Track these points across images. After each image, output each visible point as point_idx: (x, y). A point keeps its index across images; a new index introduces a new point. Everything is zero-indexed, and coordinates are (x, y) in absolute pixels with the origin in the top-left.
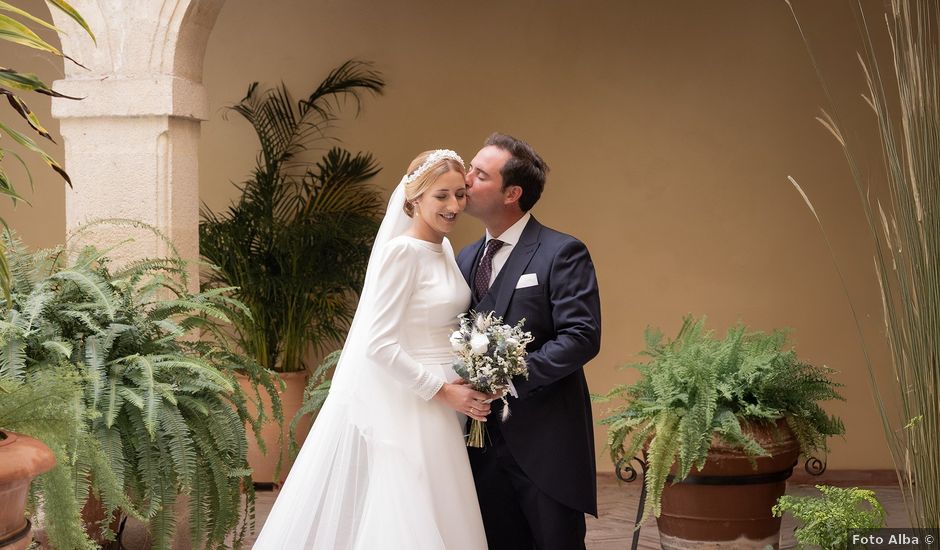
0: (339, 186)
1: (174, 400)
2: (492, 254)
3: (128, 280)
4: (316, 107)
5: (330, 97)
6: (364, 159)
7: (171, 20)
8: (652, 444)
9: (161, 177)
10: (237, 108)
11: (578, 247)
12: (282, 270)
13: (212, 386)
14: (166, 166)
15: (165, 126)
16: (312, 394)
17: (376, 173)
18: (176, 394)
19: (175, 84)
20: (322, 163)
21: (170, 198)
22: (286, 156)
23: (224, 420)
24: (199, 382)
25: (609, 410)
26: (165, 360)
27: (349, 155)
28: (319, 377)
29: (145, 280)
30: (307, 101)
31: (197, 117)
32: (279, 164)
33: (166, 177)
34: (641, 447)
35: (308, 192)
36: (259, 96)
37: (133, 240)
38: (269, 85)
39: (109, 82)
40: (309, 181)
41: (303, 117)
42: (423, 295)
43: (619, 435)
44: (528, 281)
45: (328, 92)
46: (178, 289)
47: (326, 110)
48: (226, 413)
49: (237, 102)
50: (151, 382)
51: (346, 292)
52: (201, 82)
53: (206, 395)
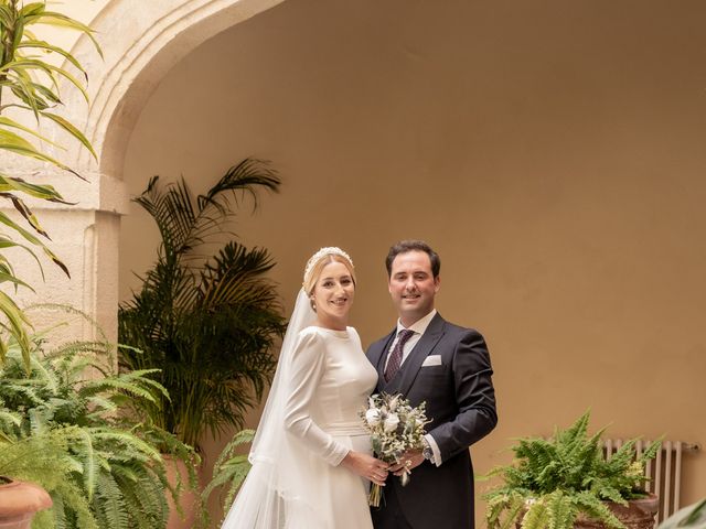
0: (236, 279)
1: (108, 468)
2: (403, 342)
3: (62, 359)
4: (214, 202)
5: (228, 193)
6: (259, 254)
7: (99, 121)
8: (525, 517)
9: (88, 267)
10: (138, 200)
11: (475, 338)
12: (182, 357)
13: (139, 456)
14: (92, 257)
15: (92, 220)
16: (222, 468)
17: (270, 267)
18: (111, 462)
19: (102, 181)
20: (219, 256)
21: (95, 287)
22: (185, 248)
23: (149, 487)
24: (126, 453)
25: (488, 488)
26: (100, 431)
27: (245, 249)
28: (228, 453)
29: (76, 360)
30: (206, 195)
31: (119, 211)
32: (178, 256)
33: (92, 267)
34: (515, 520)
35: (207, 285)
36: (159, 190)
37: (66, 324)
38: (169, 179)
39: (41, 177)
40: (207, 273)
41: (201, 211)
42: (333, 376)
43: (497, 509)
44: (433, 360)
45: (226, 188)
46: (106, 370)
47: (223, 204)
48: (151, 481)
49: (138, 194)
50: (91, 451)
51: (243, 379)
52: (121, 180)
53: (133, 464)
